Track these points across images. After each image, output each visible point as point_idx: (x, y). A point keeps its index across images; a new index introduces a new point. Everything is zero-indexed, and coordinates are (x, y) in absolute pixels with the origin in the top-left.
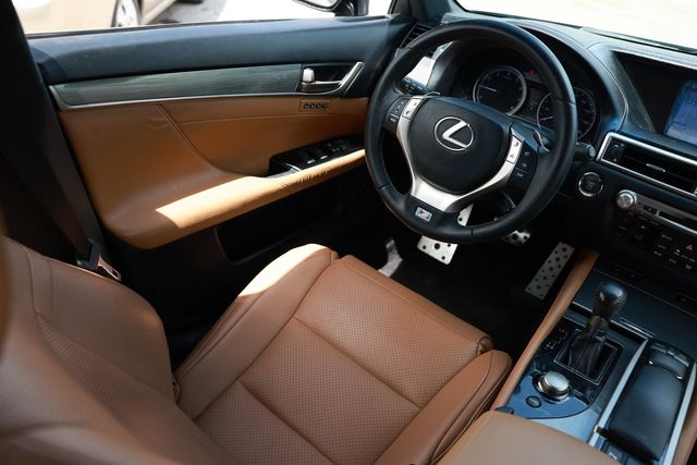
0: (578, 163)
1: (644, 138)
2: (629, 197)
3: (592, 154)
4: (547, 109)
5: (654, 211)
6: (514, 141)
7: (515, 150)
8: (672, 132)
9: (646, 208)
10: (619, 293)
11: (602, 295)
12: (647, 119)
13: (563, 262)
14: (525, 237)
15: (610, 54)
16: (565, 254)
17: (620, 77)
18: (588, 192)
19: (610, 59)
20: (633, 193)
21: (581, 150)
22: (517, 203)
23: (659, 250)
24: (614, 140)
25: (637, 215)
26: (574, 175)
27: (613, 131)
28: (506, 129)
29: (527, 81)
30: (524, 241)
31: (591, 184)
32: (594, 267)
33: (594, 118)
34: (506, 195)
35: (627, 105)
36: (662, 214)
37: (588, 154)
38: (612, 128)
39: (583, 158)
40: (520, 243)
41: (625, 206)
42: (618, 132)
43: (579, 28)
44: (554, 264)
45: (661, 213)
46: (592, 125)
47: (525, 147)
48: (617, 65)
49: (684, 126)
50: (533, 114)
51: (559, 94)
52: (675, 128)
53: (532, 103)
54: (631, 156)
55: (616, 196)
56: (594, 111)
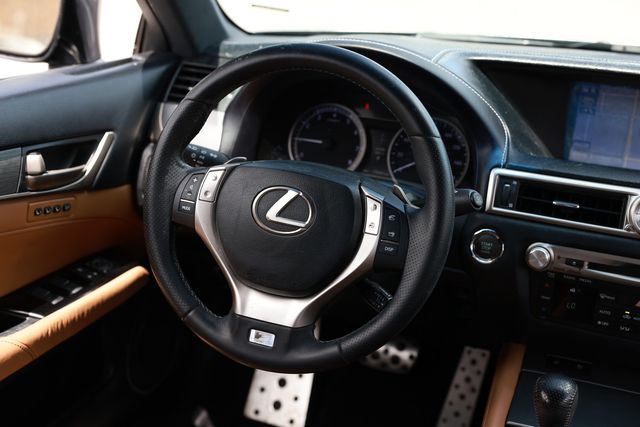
0: (463, 218)
1: (540, 168)
2: (542, 252)
3: (479, 200)
4: (400, 155)
5: (580, 264)
6: (370, 203)
7: (374, 217)
8: (575, 155)
9: (569, 262)
10: (567, 387)
11: (544, 396)
12: (538, 143)
13: (477, 382)
14: (411, 357)
15: (467, 64)
16: (475, 368)
17: (488, 92)
18: (485, 257)
19: (470, 71)
20: (546, 245)
21: (461, 199)
22: (393, 292)
23: (604, 318)
24: (502, 179)
25: (559, 274)
26: (461, 237)
27: (498, 166)
28: (354, 190)
29: (363, 120)
30: (410, 363)
31: (488, 246)
32: (522, 367)
33: (468, 154)
34: (375, 285)
35: (506, 128)
36: (592, 266)
37: (473, 202)
38: (496, 163)
39: (467, 209)
40: (405, 367)
41: (541, 265)
42: (504, 167)
43: (414, 35)
44: (464, 388)
45: (590, 264)
46: (467, 165)
47: (387, 209)
48: (480, 78)
49: (587, 144)
50: (382, 165)
51: (416, 128)
52: (578, 150)
53: (377, 151)
54: (530, 195)
55: (525, 254)
56: (466, 145)
